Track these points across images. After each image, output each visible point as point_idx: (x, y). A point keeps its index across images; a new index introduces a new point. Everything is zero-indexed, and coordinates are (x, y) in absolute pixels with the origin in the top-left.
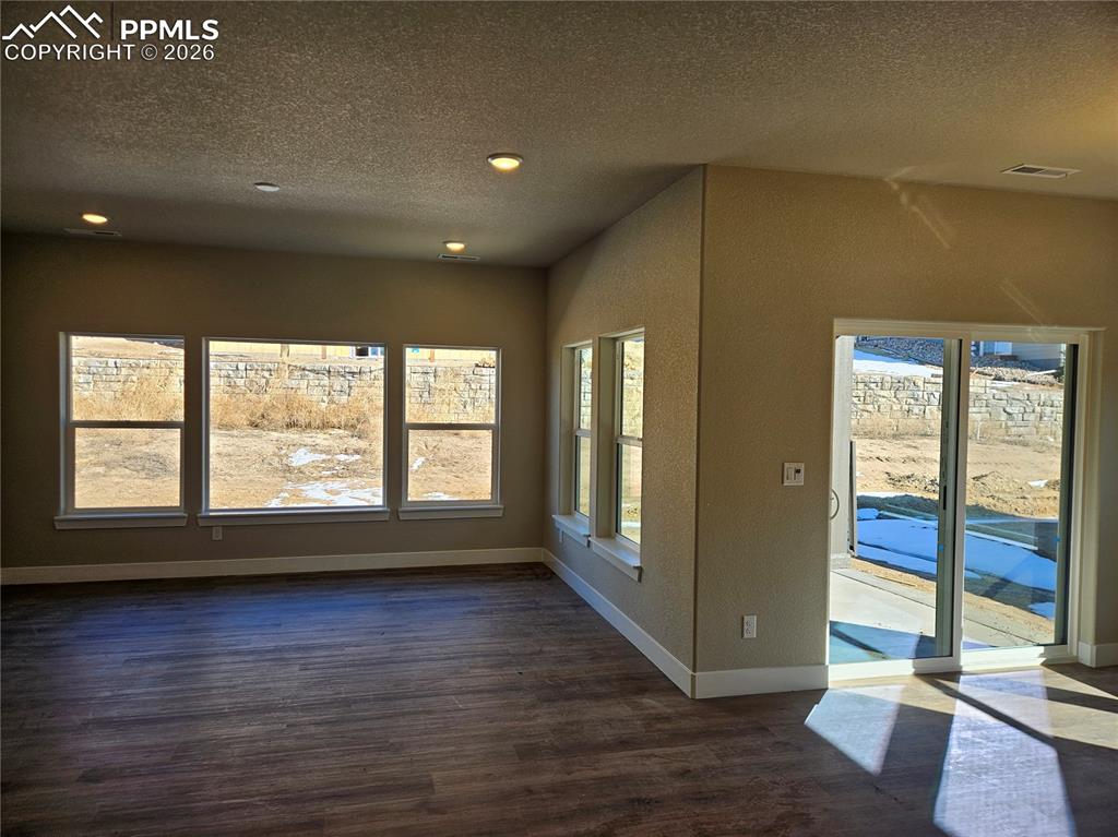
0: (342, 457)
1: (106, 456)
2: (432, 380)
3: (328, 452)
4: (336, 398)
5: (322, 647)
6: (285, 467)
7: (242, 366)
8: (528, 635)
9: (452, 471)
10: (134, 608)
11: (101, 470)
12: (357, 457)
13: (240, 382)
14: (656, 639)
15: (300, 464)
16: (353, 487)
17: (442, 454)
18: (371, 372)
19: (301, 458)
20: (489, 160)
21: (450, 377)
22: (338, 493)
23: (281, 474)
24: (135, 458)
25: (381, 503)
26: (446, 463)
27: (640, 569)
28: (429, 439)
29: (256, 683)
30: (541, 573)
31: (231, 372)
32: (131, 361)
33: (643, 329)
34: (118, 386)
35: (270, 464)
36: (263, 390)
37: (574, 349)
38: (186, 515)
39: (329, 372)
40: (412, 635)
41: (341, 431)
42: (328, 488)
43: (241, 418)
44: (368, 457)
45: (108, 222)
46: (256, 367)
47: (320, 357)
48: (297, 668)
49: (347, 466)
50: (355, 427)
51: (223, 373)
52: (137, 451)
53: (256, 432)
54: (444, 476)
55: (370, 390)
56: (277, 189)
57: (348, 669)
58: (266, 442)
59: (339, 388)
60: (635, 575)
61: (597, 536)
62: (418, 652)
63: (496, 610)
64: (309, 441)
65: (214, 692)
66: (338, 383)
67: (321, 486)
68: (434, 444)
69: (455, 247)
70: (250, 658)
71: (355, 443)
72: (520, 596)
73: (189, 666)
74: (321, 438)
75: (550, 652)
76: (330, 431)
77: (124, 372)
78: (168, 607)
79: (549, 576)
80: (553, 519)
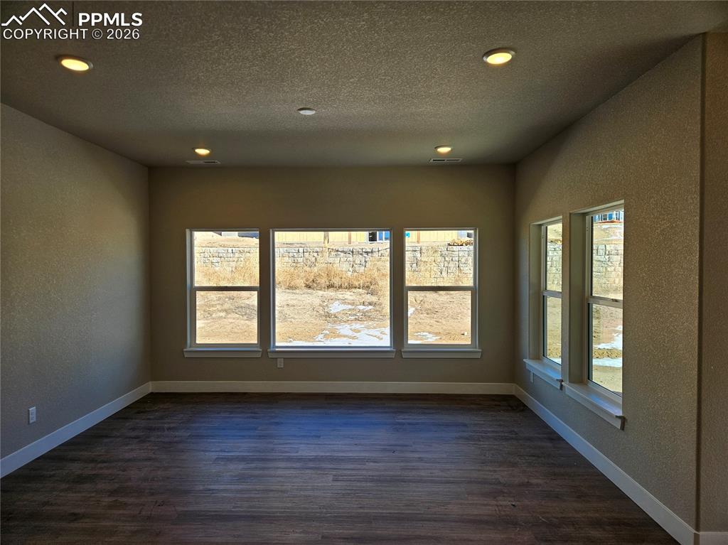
0: (361, 307)
1: (226, 306)
2: (419, 255)
3: (353, 304)
4: (357, 269)
5: (350, 460)
6: (326, 314)
7: (301, 250)
8: (514, 465)
9: (433, 318)
10: (227, 415)
11: (223, 314)
12: (371, 307)
13: (300, 260)
14: (618, 465)
15: (335, 311)
16: (368, 328)
17: (426, 306)
18: (379, 251)
19: (336, 308)
20: (485, 59)
21: (431, 253)
22: (359, 331)
23: (324, 318)
24: (242, 307)
25: (389, 345)
26: (429, 312)
27: (623, 419)
28: (418, 296)
29: (301, 490)
30: (513, 405)
31: (295, 254)
32: (240, 249)
33: (623, 201)
34: (233, 264)
35: (318, 312)
36: (313, 264)
37: (540, 225)
38: (261, 350)
39: (353, 252)
40: (417, 455)
41: (361, 290)
42: (353, 327)
43: (300, 282)
44: (377, 308)
45: (209, 154)
46: (309, 250)
47: (347, 243)
48: (331, 478)
49: (364, 314)
50: (369, 287)
51: (291, 255)
52: (242, 303)
53: (310, 291)
54: (428, 321)
55: (378, 263)
56: (313, 112)
57: (368, 484)
58: (315, 297)
59: (359, 262)
60: (618, 424)
61: (571, 381)
62: (423, 473)
63: (482, 437)
64: (341, 296)
65: (271, 494)
66: (358, 259)
67: (348, 326)
68: (421, 299)
69: (444, 150)
70: (298, 465)
71: (370, 298)
72: (500, 425)
73: (256, 468)
74: (348, 295)
75: (538, 485)
76: (354, 290)
77: (237, 255)
78: (246, 415)
79: (522, 408)
80: (525, 362)
